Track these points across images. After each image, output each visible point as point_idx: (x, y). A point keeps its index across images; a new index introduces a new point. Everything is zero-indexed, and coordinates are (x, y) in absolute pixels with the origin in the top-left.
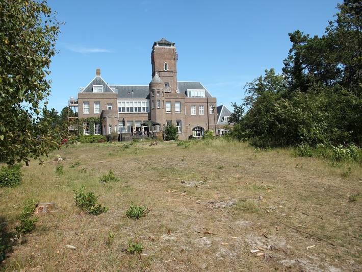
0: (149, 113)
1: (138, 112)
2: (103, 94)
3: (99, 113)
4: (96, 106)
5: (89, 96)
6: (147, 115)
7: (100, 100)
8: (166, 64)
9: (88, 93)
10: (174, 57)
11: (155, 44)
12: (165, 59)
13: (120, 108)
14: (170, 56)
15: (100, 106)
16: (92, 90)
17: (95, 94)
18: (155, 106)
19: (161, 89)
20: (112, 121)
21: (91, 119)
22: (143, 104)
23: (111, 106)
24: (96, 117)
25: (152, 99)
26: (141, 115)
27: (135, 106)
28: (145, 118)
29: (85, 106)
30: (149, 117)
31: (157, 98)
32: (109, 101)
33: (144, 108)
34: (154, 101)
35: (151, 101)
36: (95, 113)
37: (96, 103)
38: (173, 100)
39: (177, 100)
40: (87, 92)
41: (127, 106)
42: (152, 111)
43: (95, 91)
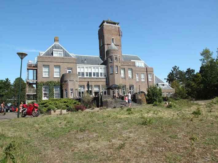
0: (106, 78)
1: (96, 77)
2: (63, 58)
3: (59, 77)
4: (56, 70)
5: (49, 60)
6: (105, 80)
7: (60, 64)
8: (113, 39)
9: (48, 56)
10: (119, 34)
11: (104, 22)
12: (112, 34)
13: (79, 73)
14: (116, 33)
15: (60, 70)
16: (52, 54)
17: (55, 58)
18: (113, 71)
19: (118, 56)
20: (74, 85)
21: (50, 82)
22: (101, 70)
23: (71, 70)
24: (56, 80)
25: (110, 65)
26: (99, 80)
27: (93, 71)
28: (103, 83)
29: (45, 70)
30: (106, 82)
31: (115, 64)
32: (70, 66)
33: (101, 74)
34: (112, 67)
35: (109, 67)
36: (55, 77)
37: (56, 66)
38: (126, 67)
39: (130, 67)
40: (46, 55)
41: (86, 71)
42: (111, 76)
43: (55, 55)
